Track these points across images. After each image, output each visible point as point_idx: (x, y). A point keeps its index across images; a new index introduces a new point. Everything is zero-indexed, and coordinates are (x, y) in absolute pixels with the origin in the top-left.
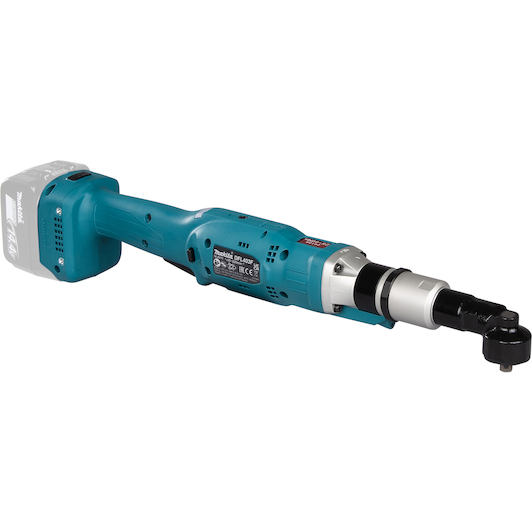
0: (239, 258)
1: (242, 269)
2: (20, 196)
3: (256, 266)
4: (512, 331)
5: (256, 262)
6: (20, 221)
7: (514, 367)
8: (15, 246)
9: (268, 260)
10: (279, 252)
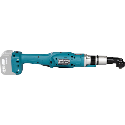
0: (65, 60)
1: (65, 62)
2: (6, 58)
3: (69, 61)
4: (121, 61)
5: (69, 60)
6: (6, 64)
7: (122, 68)
8: (5, 70)
9: (72, 59)
10: (73, 57)
